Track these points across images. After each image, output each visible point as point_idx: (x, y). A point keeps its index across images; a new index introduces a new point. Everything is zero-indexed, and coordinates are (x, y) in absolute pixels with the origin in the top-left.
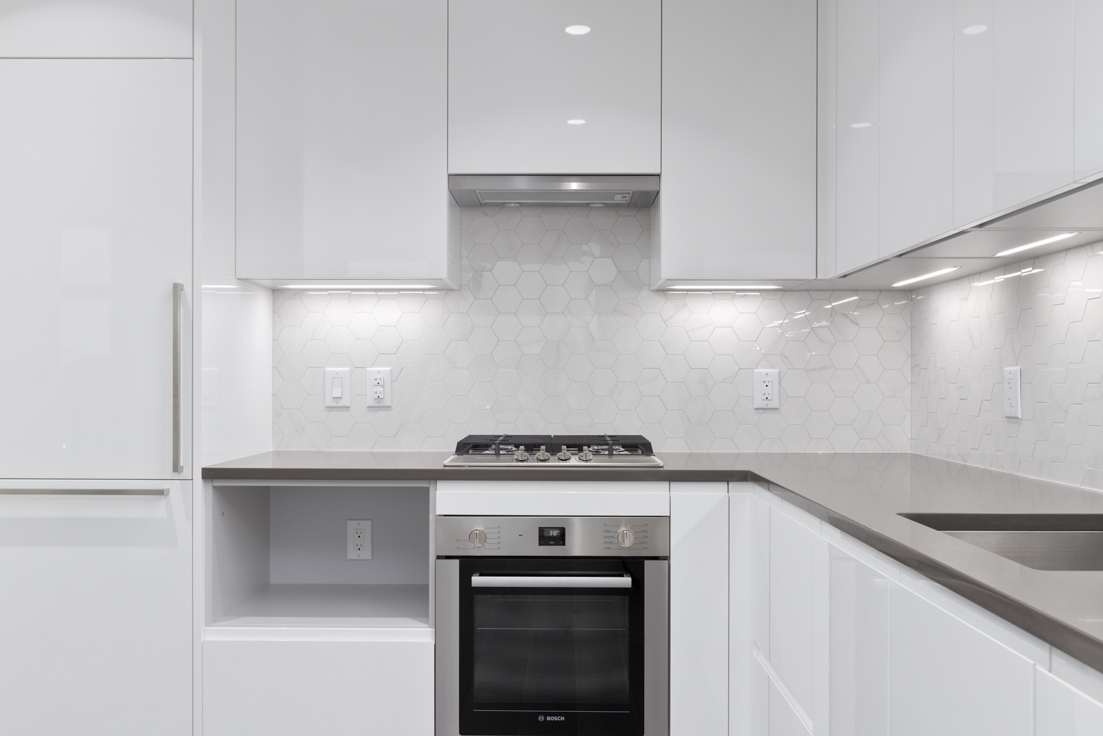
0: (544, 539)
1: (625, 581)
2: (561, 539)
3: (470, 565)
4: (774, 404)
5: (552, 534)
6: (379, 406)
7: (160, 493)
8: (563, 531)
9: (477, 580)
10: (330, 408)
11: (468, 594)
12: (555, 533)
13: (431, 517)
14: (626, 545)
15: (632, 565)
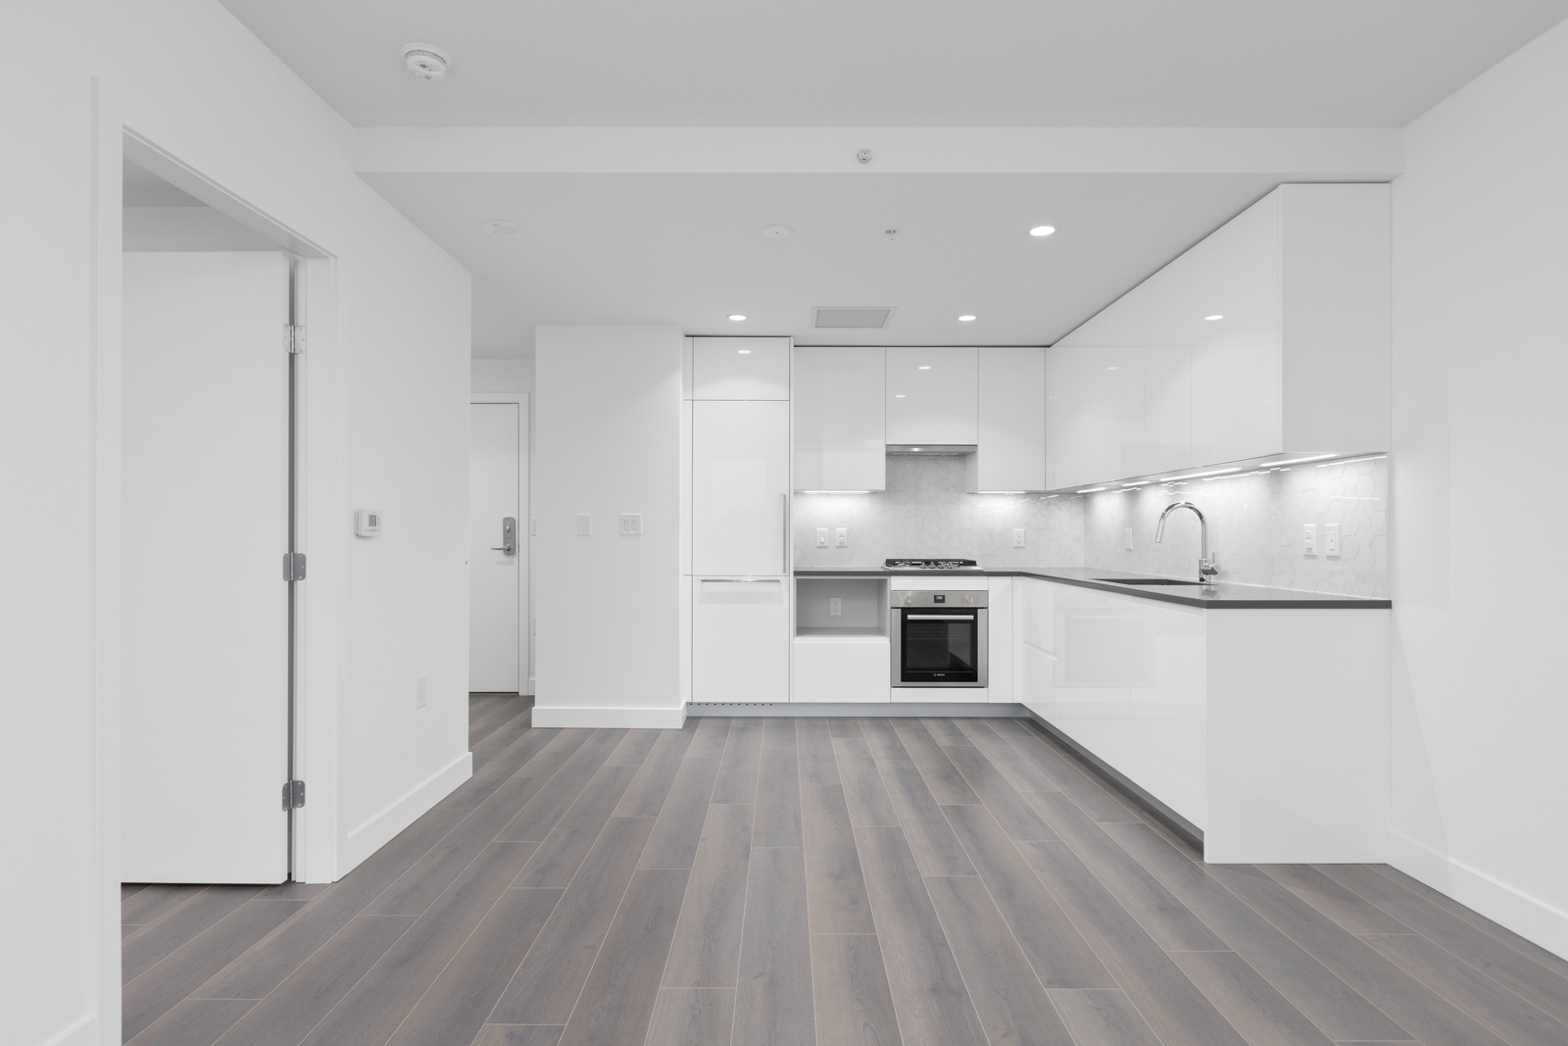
0: (936, 601)
1: (971, 617)
2: (943, 601)
3: (905, 611)
4: (1022, 545)
5: (939, 598)
6: (841, 546)
7: (778, 581)
8: (944, 597)
9: (910, 617)
10: (819, 547)
11: (905, 623)
12: (940, 598)
13: (888, 592)
14: (972, 604)
15: (973, 611)
